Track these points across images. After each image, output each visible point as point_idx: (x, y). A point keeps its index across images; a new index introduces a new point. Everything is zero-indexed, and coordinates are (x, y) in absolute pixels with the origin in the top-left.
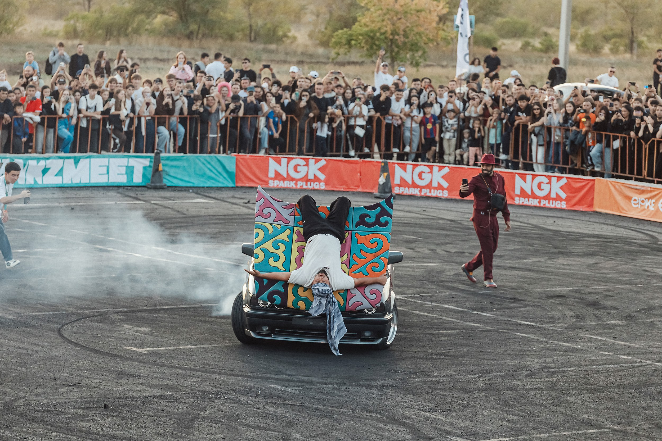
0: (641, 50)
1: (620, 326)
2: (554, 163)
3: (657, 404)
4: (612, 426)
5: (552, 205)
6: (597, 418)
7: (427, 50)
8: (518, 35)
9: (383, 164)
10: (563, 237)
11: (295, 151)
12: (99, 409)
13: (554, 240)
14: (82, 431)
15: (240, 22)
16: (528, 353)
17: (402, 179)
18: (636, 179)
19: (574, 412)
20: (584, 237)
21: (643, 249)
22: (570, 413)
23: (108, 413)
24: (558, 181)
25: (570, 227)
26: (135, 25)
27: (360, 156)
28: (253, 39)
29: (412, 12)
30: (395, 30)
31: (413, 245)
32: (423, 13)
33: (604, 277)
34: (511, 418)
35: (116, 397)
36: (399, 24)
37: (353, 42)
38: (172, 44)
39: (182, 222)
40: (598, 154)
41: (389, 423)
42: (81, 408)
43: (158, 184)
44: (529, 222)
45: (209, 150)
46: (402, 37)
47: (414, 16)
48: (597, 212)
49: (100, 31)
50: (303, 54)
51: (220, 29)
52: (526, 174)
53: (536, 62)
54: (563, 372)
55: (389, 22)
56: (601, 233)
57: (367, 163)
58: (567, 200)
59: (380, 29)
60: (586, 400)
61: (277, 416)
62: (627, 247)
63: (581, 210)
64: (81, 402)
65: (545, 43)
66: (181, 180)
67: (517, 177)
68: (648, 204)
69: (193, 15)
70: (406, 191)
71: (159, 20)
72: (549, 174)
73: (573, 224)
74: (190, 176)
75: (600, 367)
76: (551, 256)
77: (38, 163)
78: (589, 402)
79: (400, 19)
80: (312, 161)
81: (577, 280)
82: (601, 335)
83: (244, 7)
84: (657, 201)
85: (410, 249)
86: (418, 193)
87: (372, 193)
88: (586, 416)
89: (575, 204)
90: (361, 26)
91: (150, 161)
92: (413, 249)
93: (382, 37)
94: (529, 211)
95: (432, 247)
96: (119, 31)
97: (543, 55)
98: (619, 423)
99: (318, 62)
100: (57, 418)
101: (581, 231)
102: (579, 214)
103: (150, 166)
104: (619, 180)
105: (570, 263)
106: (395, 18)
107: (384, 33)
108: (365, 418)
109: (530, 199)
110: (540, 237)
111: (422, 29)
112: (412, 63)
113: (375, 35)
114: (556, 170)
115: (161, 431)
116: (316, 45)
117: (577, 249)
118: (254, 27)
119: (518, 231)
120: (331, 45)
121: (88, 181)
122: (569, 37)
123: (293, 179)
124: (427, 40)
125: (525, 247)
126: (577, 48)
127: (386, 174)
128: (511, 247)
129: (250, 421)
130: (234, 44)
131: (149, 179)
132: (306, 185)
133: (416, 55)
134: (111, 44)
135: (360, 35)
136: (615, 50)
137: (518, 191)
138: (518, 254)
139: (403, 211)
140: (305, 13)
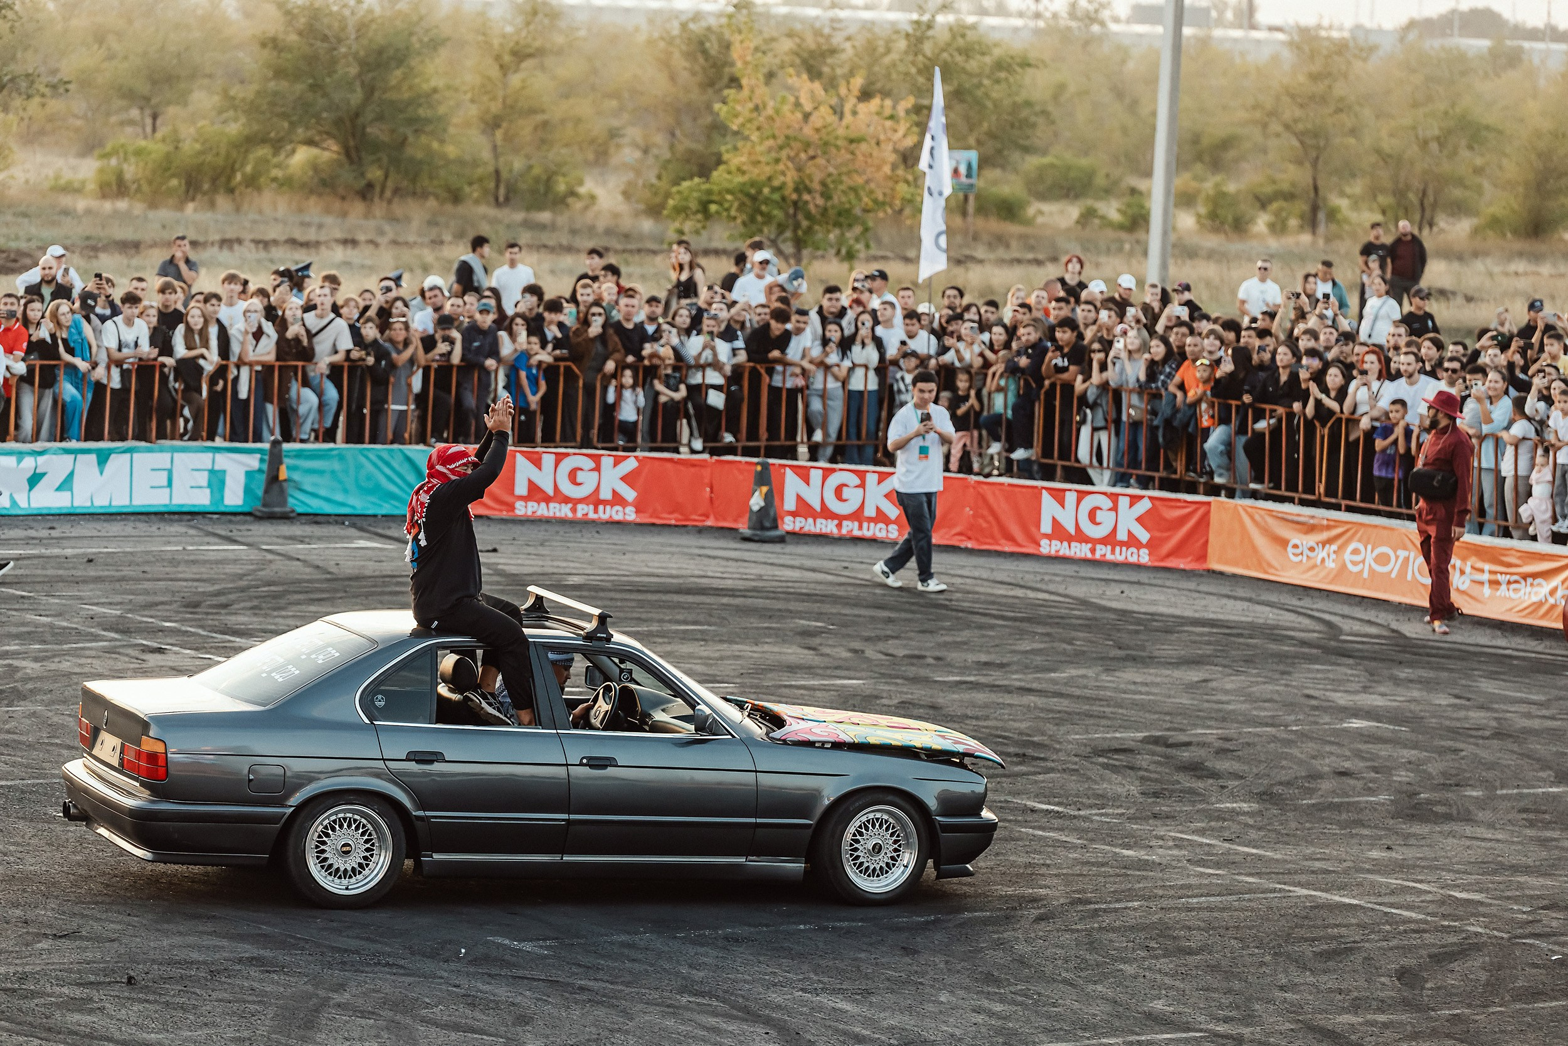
0: (1333, 227)
1: (1245, 813)
2: (1129, 467)
3: (1311, 979)
4: (1211, 1026)
5: (1120, 555)
6: (1181, 1008)
7: (871, 224)
8: (1072, 194)
9: (759, 468)
10: (1139, 624)
11: (575, 440)
12: (117, 986)
13: (1119, 630)
14: (76, 1033)
15: (475, 163)
16: (1044, 870)
17: (799, 498)
18: (1303, 503)
19: (1133, 995)
20: (1182, 624)
21: (1306, 650)
22: (1124, 998)
23: (134, 995)
24: (1131, 505)
25: (1154, 603)
26: (249, 169)
27: (713, 452)
28: (501, 199)
29: (839, 143)
30: (802, 182)
31: (816, 641)
32: (864, 146)
33: (1220, 710)
34: (998, 1008)
35: (154, 961)
36: (810, 169)
37: (713, 208)
38: (328, 211)
39: (322, 591)
40: (1222, 448)
41: (736, 1018)
42: (78, 984)
43: (277, 509)
44: (1068, 592)
45: (390, 436)
46: (818, 196)
47: (843, 151)
48: (1214, 572)
49: (174, 182)
50: (608, 232)
51: (431, 178)
52: (1064, 490)
53: (1108, 251)
54: (1116, 910)
55: (790, 165)
56: (1221, 617)
57: (727, 466)
58: (1151, 545)
59: (770, 179)
60: (1160, 971)
61: (497, 1003)
62: (1273, 647)
63: (1182, 566)
64: (79, 972)
65: (1130, 212)
66: (327, 500)
67: (1046, 498)
68: (1324, 554)
69: (375, 147)
70: (809, 526)
71: (301, 156)
72: (1117, 490)
73: (1162, 598)
74: (346, 491)
75: (1195, 900)
76: (1110, 664)
77: (19, 462)
78: (1166, 974)
79: (813, 158)
80: (607, 461)
81: (1162, 717)
82: (1202, 832)
83: (484, 132)
84: (1342, 548)
85: (809, 648)
86: (835, 531)
87: (735, 530)
88: (1159, 1005)
89: (1169, 555)
90: (729, 173)
91: (262, 460)
92: (814, 649)
93: (776, 197)
94: (1069, 569)
95: (857, 645)
96: (214, 181)
97: (1123, 235)
98: (1227, 1020)
99: (639, 251)
100: (26, 1005)
101: (1177, 612)
102: (1175, 576)
103: (260, 471)
104: (1261, 504)
105: (1149, 679)
106: (803, 156)
107: (779, 189)
108: (686, 1008)
109: (1073, 544)
110: (1090, 625)
111: (859, 180)
112: (838, 253)
113: (760, 192)
114: (1132, 481)
115: (246, 1034)
116: (637, 214)
117: (1166, 650)
118: (505, 175)
119: (1042, 612)
120: (665, 212)
121: (127, 503)
122: (1172, 198)
123: (566, 500)
124: (870, 204)
125: (1056, 644)
126: (1198, 222)
127: (765, 489)
128: (1026, 646)
129: (438, 1012)
130: (461, 209)
131: (257, 498)
132: (596, 511)
133: (848, 235)
134: (195, 210)
135: (729, 191)
136: (1278, 227)
137: (1046, 527)
138: (1038, 660)
139: (801, 568)
140: (618, 146)
